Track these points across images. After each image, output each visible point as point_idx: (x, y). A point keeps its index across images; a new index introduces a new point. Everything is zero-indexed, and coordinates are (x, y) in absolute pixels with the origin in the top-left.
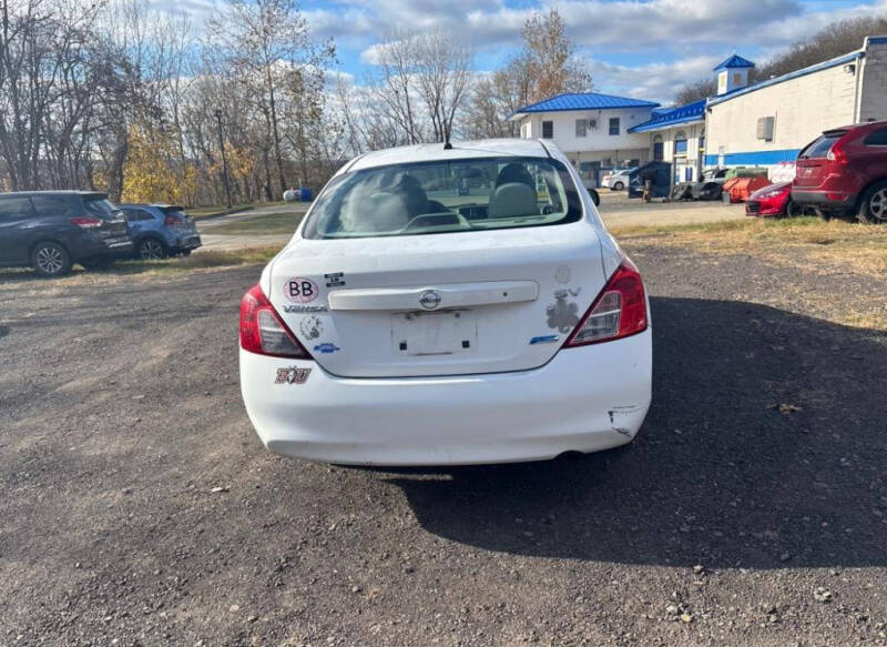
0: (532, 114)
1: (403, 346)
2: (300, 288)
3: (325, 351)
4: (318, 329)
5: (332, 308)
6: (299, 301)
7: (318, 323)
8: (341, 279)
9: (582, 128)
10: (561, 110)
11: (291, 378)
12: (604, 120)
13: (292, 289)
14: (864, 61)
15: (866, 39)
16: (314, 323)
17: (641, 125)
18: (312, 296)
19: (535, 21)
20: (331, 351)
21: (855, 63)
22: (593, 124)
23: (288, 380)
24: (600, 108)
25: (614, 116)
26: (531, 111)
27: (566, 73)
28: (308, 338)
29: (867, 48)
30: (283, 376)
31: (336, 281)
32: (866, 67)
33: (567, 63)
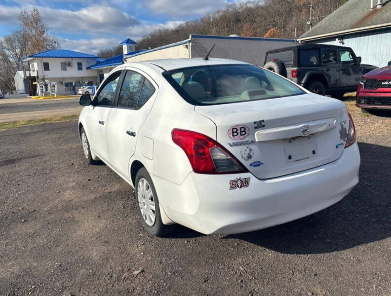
0: (37, 58)
1: (290, 157)
2: (239, 131)
3: (255, 166)
4: (251, 154)
5: (257, 141)
6: (238, 139)
7: (250, 150)
8: (263, 124)
9: (65, 66)
10: (53, 57)
11: (239, 185)
12: (75, 63)
13: (233, 132)
14: (190, 44)
15: (190, 35)
16: (248, 151)
17: (93, 66)
18: (246, 135)
19: (25, 13)
20: (259, 165)
21: (188, 44)
22: (69, 65)
23: (238, 186)
24: (72, 57)
25: (79, 61)
26: (36, 57)
27: (45, 39)
28: (245, 160)
29: (191, 39)
30: (234, 185)
31: (260, 125)
32: (192, 46)
33: (45, 35)
